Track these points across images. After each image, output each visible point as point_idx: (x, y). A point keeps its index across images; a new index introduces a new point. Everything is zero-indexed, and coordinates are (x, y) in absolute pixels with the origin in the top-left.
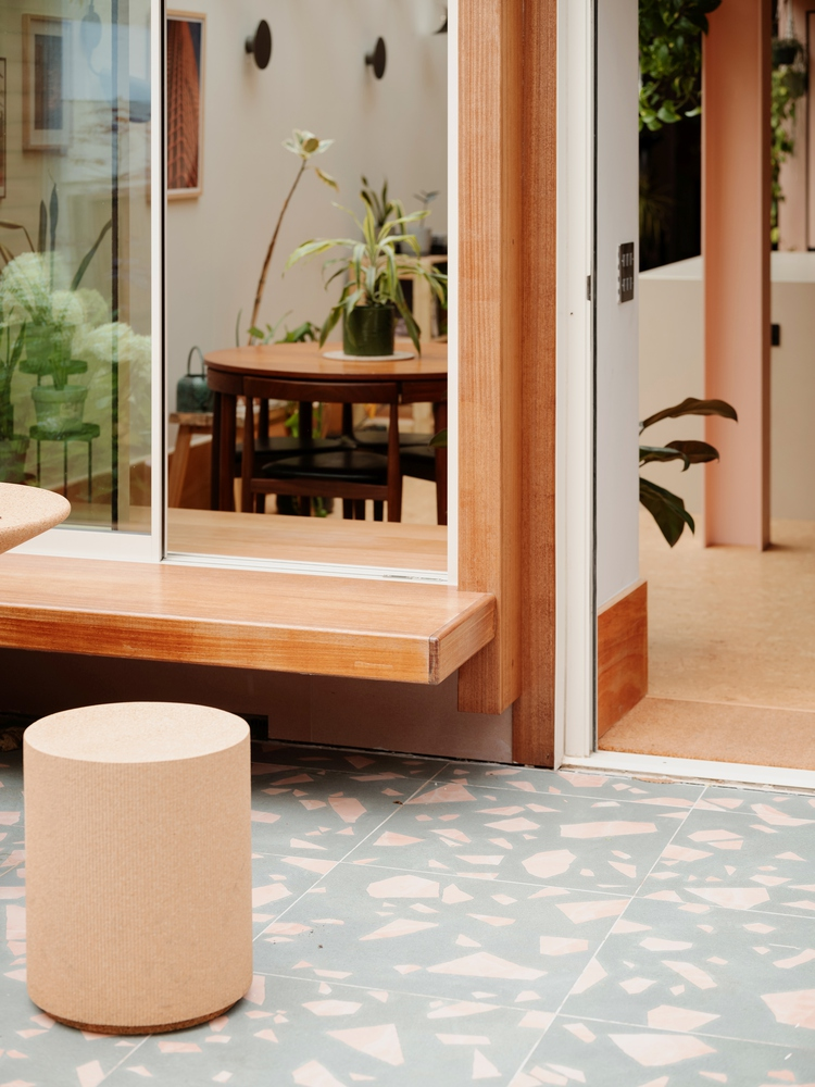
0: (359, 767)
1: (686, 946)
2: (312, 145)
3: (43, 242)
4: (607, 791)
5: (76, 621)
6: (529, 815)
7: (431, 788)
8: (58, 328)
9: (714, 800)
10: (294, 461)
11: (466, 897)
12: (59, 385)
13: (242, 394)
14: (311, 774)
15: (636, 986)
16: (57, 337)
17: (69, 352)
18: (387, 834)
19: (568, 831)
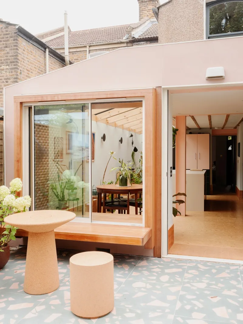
0: (127, 258)
1: (194, 297)
2: (112, 153)
3: (69, 168)
4: (171, 262)
5: (76, 235)
6: (158, 267)
7: (140, 262)
8: (72, 182)
9: (191, 264)
10: (111, 203)
11: (151, 287)
12: (72, 191)
13: (103, 193)
14: (118, 260)
15: (188, 307)
16: (72, 184)
17: (74, 186)
18: (134, 272)
19: (167, 271)
